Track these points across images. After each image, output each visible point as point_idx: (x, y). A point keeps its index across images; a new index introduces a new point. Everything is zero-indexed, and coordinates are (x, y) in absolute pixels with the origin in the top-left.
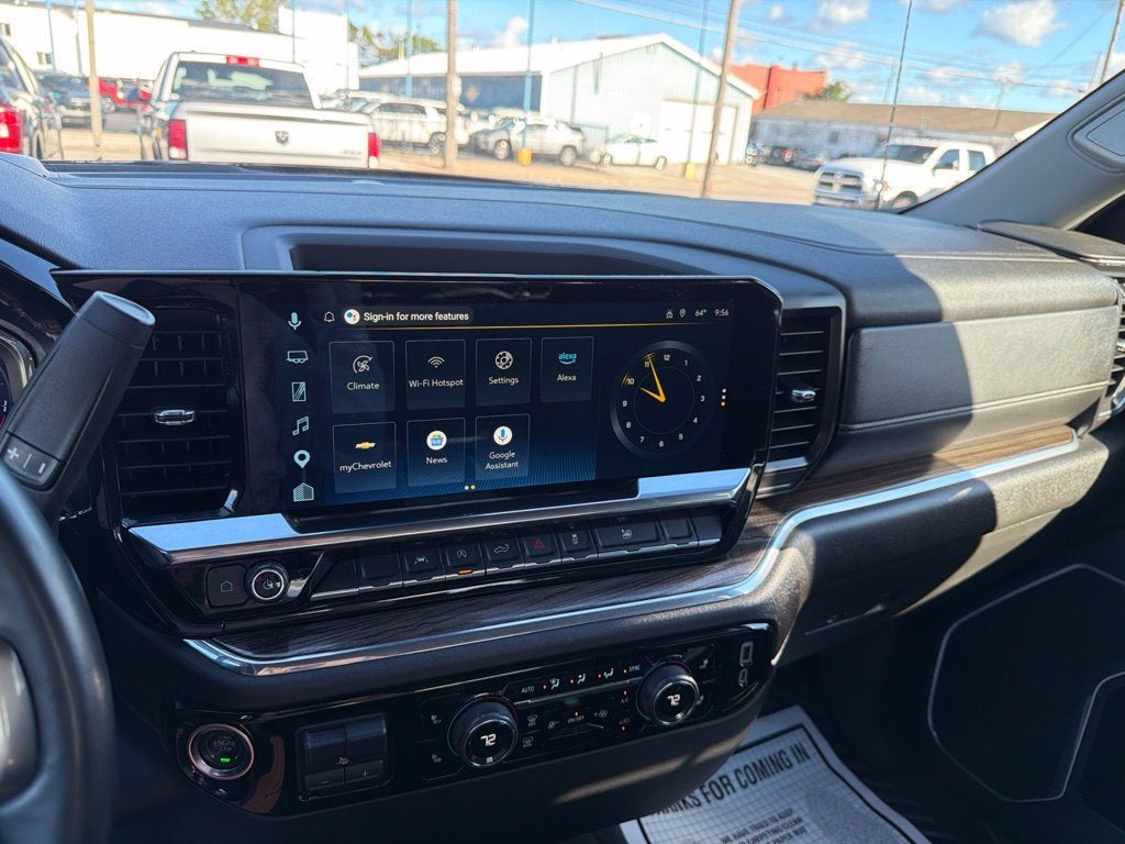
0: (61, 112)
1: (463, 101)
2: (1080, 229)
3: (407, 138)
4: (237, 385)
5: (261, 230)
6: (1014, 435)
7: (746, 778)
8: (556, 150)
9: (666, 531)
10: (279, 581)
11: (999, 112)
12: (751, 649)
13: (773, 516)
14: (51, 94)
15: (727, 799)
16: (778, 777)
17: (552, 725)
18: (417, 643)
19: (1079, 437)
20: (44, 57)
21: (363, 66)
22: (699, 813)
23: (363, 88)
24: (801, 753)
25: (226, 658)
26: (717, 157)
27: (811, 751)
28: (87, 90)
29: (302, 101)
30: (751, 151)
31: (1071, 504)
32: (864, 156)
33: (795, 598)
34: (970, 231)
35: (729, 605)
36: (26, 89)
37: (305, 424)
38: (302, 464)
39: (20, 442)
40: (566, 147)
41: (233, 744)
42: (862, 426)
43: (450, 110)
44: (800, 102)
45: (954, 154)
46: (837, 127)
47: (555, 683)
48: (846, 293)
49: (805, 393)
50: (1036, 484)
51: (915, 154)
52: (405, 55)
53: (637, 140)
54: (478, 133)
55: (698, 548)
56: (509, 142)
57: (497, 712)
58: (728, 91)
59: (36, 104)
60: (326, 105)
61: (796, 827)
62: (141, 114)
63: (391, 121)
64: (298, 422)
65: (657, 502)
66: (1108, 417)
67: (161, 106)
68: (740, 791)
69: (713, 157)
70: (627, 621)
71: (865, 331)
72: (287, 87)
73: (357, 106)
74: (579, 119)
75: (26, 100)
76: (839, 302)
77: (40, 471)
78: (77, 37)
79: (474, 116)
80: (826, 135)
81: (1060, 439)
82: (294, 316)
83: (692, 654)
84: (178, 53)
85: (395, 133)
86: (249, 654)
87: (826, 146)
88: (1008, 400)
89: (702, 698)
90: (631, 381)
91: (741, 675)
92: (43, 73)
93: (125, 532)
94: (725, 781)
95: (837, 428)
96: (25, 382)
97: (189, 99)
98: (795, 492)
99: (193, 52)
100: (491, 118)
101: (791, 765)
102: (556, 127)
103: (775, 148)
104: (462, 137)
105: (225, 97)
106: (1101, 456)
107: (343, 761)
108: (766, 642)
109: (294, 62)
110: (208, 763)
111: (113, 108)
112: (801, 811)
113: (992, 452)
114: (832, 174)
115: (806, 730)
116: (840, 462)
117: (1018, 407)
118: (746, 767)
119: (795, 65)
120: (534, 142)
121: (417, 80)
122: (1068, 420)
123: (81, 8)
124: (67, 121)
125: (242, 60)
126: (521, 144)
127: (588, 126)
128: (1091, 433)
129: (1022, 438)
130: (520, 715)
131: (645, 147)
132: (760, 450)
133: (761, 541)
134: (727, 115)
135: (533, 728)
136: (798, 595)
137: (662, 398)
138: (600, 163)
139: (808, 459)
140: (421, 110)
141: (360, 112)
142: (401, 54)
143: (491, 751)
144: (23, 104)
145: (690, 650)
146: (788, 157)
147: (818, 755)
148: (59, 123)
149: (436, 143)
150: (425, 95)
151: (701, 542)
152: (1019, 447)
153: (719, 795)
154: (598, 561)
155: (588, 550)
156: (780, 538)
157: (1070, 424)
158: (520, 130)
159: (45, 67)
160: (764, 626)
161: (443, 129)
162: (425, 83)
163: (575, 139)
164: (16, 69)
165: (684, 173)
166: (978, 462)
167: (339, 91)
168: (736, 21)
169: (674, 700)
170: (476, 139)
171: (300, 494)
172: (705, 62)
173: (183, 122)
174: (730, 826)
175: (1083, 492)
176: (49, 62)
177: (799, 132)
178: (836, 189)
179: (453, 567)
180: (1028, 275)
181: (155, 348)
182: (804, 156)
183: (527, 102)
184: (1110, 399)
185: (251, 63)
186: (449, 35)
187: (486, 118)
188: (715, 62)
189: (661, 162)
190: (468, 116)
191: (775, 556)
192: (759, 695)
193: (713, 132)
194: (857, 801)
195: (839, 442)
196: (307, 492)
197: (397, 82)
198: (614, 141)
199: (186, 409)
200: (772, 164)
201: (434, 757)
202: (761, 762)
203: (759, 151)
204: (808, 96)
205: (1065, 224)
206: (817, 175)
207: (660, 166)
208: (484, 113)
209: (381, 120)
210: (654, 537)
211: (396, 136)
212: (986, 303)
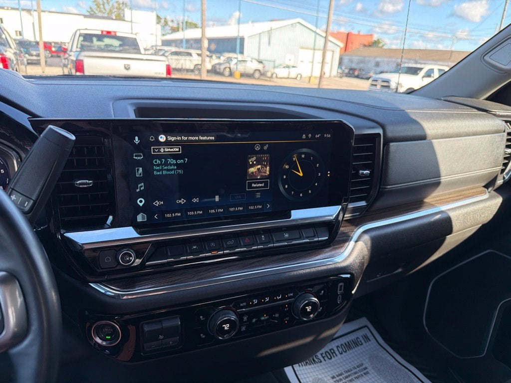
0: (26, 57)
1: (209, 50)
2: (487, 99)
3: (184, 67)
4: (112, 173)
5: (121, 101)
6: (459, 191)
7: (341, 349)
8: (251, 72)
9: (303, 233)
10: (132, 257)
11: (452, 52)
12: (343, 287)
13: (352, 227)
14: (22, 49)
15: (333, 359)
16: (356, 349)
17: (254, 320)
18: (193, 284)
19: (489, 192)
20: (18, 33)
21: (163, 35)
22: (321, 365)
23: (163, 45)
24: (366, 338)
25: (109, 291)
26: (324, 74)
27: (371, 337)
28: (38, 47)
29: (135, 51)
30: (340, 71)
31: (486, 222)
32: (391, 72)
33: (362, 264)
34: (438, 100)
35: (333, 266)
36: (10, 47)
37: (142, 186)
38: (141, 204)
39: (16, 193)
40: (256, 70)
41: (112, 330)
42: (391, 187)
43: (203, 54)
44: (362, 48)
45: (432, 71)
46: (378, 59)
47: (255, 301)
48: (382, 126)
49: (365, 172)
50: (470, 213)
51: (414, 71)
52: (182, 30)
53: (288, 67)
54: (216, 64)
55: (318, 241)
56: (230, 68)
57: (230, 314)
58: (329, 44)
59: (15, 54)
60: (147, 52)
61: (365, 371)
62: (63, 58)
63: (177, 59)
64: (139, 186)
65: (300, 221)
66: (502, 183)
67: (72, 53)
68: (339, 356)
69: (323, 73)
70: (287, 274)
71: (391, 144)
72: (129, 45)
73: (161, 53)
74: (262, 57)
75: (10, 52)
76: (380, 131)
77: (26, 205)
78: (33, 24)
79: (214, 57)
80: (373, 63)
81: (480, 193)
82: (137, 138)
83: (317, 288)
84: (79, 30)
85: (178, 65)
86: (118, 289)
87: (374, 68)
88: (456, 175)
89: (321, 308)
90: (287, 167)
91: (338, 298)
92: (18, 40)
93: (62, 235)
94: (332, 351)
95: (380, 187)
96: (16, 169)
97: (84, 51)
98: (362, 217)
99: (86, 29)
100: (222, 58)
101: (362, 344)
102: (251, 61)
103: (351, 69)
104: (209, 66)
105: (100, 50)
106: (499, 200)
107: (161, 337)
108: (350, 283)
109: (132, 33)
110: (101, 339)
111: (50, 55)
112: (367, 364)
113: (450, 199)
114: (377, 81)
115: (368, 328)
116: (381, 203)
117: (460, 178)
118: (342, 345)
119: (359, 32)
120: (241, 68)
121: (188, 41)
122: (484, 184)
123: (35, 10)
124: (29, 61)
125: (109, 32)
126: (235, 70)
127: (266, 61)
128: (494, 190)
129: (463, 193)
130: (240, 316)
131: (292, 70)
132: (346, 197)
133: (346, 239)
134: (329, 55)
135: (245, 322)
136: (364, 262)
137: (301, 174)
138: (271, 77)
139: (366, 202)
140: (190, 54)
141: (163, 55)
142: (180, 29)
143: (227, 332)
144: (9, 54)
145: (315, 287)
146: (356, 73)
147: (374, 339)
148: (26, 62)
149: (197, 68)
150: (191, 47)
151: (320, 239)
152: (462, 197)
153: (329, 357)
154: (274, 247)
155: (269, 242)
156: (355, 237)
157: (484, 187)
158: (235, 62)
159: (19, 37)
160: (348, 276)
161: (200, 63)
162: (192, 42)
163: (260, 67)
164: (6, 38)
165: (309, 81)
166: (444, 203)
167: (152, 46)
168: (332, 12)
169: (309, 309)
170: (215, 67)
171: (140, 218)
172: (318, 31)
173: (82, 61)
174: (335, 371)
175: (491, 217)
176: (20, 35)
177: (362, 62)
178: (378, 87)
179: (209, 250)
180: (464, 119)
181: (74, 153)
182: (364, 73)
183: (238, 50)
184: (502, 175)
185: (113, 34)
186: (202, 20)
187: (219, 58)
188: (323, 31)
189: (299, 76)
190: (211, 57)
191: (353, 245)
192: (347, 307)
193: (322, 63)
194: (392, 359)
195: (381, 194)
196: (143, 218)
197: (179, 42)
198: (277, 67)
199: (89, 180)
200: (349, 77)
201: (202, 335)
202: (348, 343)
203: (343, 71)
204: (365, 46)
205: (481, 97)
206: (370, 81)
207: (298, 78)
208: (219, 55)
209: (172, 59)
210: (298, 236)
211: (179, 66)
212: (445, 132)
